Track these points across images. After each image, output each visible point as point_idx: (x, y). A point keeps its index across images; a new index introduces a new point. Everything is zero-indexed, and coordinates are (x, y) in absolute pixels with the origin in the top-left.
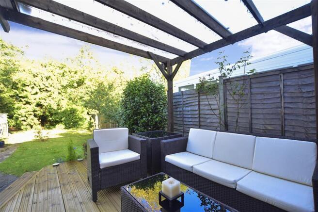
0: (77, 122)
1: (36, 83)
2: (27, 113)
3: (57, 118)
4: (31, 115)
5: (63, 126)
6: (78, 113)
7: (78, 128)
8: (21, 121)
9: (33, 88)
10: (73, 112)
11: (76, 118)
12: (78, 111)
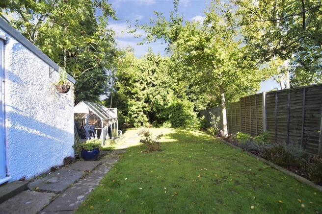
0: (183, 120)
1: (144, 77)
2: (138, 110)
3: (164, 115)
4: (141, 111)
5: (170, 125)
6: (185, 108)
7: (184, 127)
8: (133, 118)
9: (141, 83)
10: (179, 107)
11: (182, 115)
12: (184, 106)
